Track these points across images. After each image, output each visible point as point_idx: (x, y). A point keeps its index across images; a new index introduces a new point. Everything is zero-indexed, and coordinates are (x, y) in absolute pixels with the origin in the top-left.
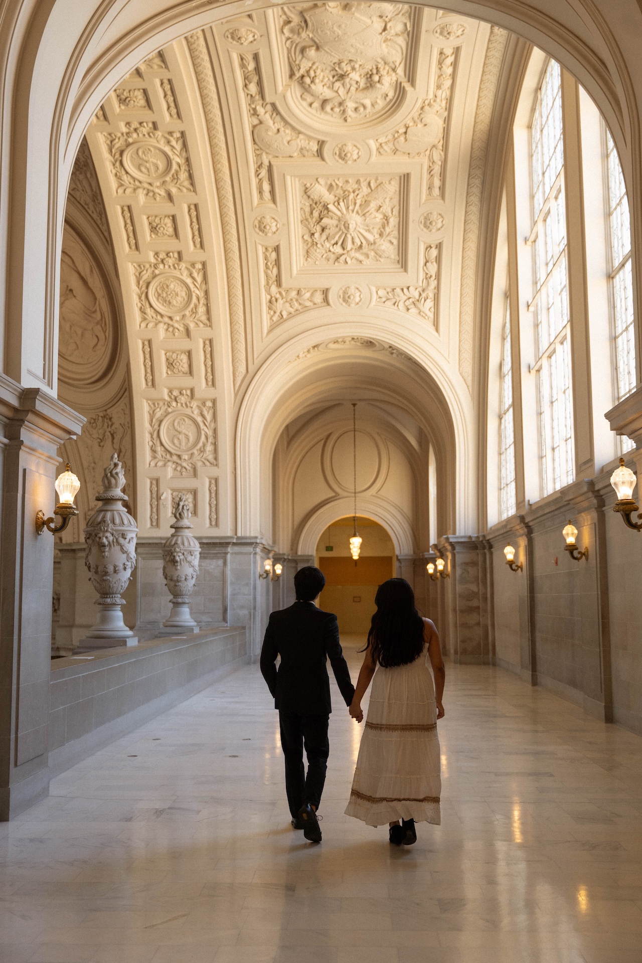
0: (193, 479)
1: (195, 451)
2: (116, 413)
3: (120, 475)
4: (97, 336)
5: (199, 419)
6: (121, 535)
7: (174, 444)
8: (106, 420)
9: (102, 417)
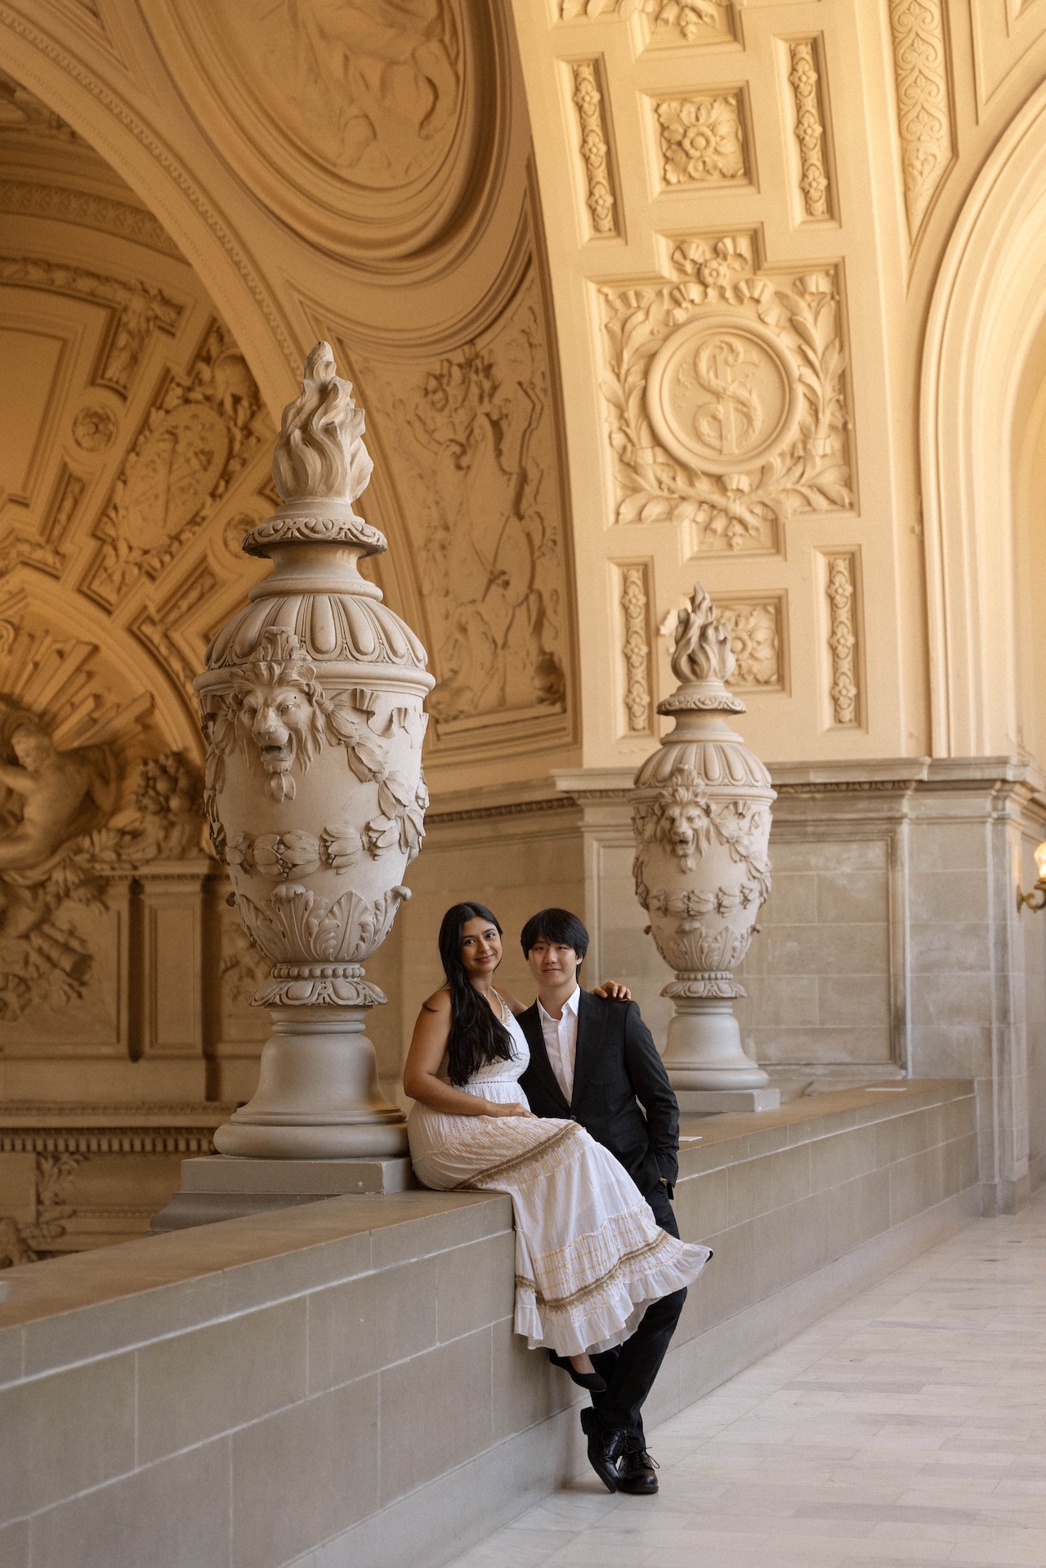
0: (770, 559)
1: (774, 458)
2: (500, 346)
3: (344, 438)
4: (430, 81)
5: (785, 342)
6: (346, 697)
7: (698, 436)
8: (473, 377)
9: (460, 366)
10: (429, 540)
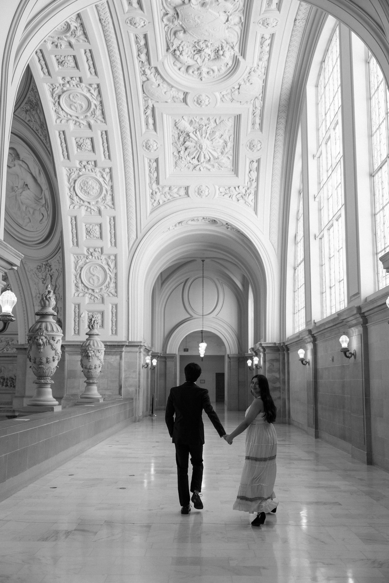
0: (101, 305)
1: (103, 287)
2: (54, 263)
3: (52, 299)
4: (42, 214)
5: (106, 267)
6: (51, 338)
7: (90, 282)
8: (47, 267)
9: (45, 265)
10: (36, 296)
